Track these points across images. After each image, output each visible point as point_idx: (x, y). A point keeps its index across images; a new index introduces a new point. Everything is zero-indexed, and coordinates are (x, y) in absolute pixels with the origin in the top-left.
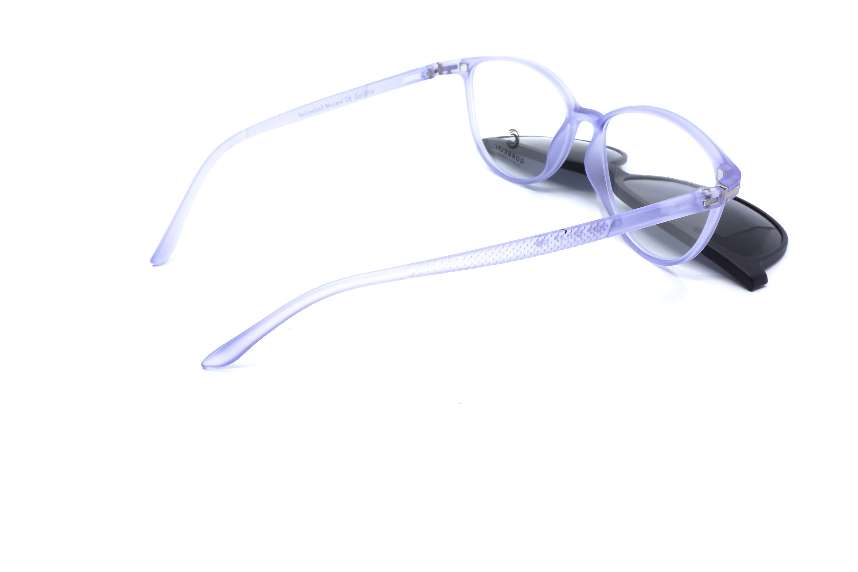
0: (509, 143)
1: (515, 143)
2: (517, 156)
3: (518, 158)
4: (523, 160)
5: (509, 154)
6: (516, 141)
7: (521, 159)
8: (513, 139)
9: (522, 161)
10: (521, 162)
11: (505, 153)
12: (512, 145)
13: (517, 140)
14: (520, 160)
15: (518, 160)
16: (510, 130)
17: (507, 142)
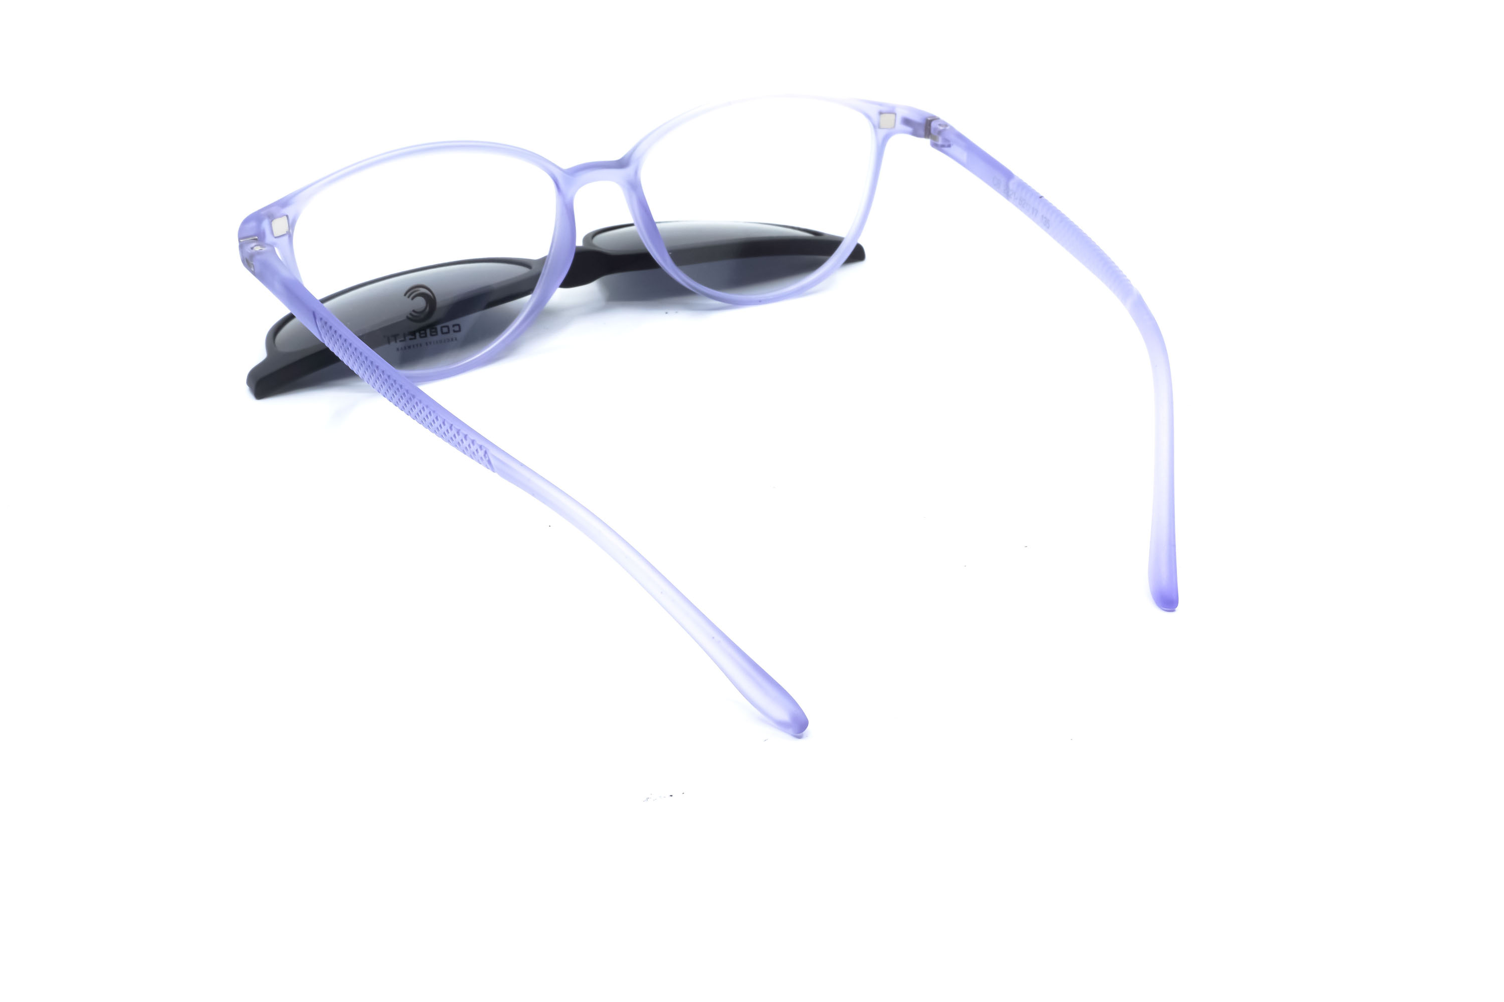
0: (414, 317)
1: (428, 308)
2: (442, 328)
3: (445, 330)
4: (458, 325)
5: (422, 335)
6: (427, 303)
7: (454, 326)
8: (420, 303)
9: (457, 328)
10: (455, 331)
11: (411, 339)
12: (422, 316)
13: (430, 299)
14: (451, 329)
15: (448, 332)
16: (405, 295)
17: (408, 318)
